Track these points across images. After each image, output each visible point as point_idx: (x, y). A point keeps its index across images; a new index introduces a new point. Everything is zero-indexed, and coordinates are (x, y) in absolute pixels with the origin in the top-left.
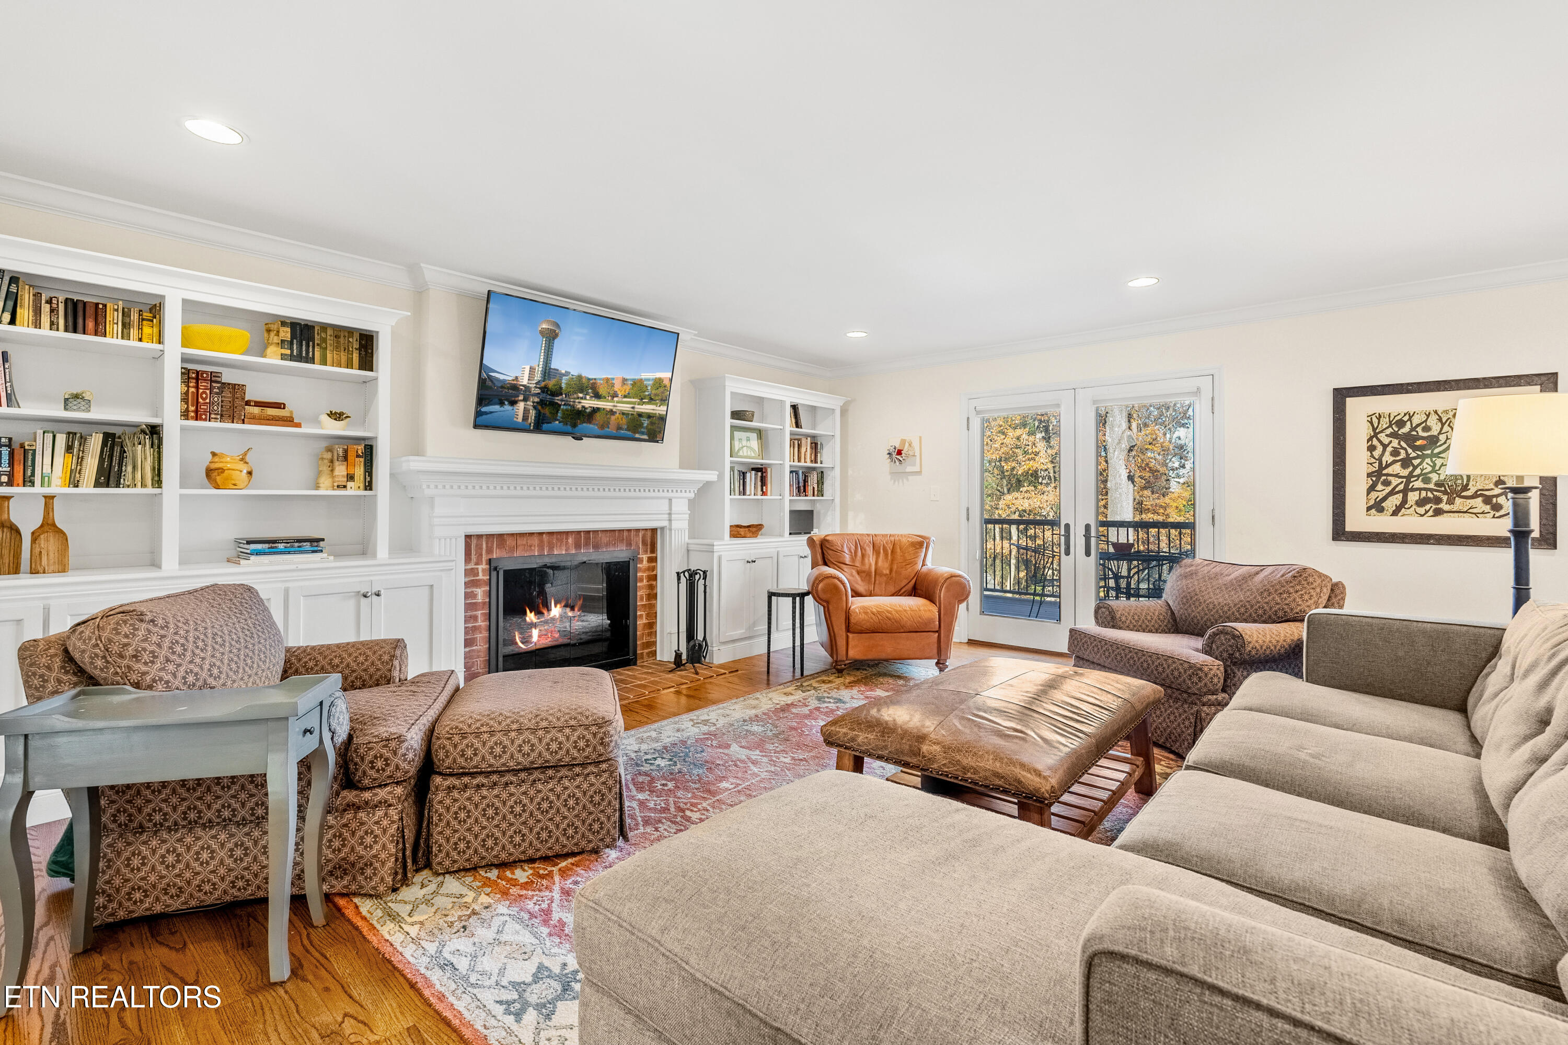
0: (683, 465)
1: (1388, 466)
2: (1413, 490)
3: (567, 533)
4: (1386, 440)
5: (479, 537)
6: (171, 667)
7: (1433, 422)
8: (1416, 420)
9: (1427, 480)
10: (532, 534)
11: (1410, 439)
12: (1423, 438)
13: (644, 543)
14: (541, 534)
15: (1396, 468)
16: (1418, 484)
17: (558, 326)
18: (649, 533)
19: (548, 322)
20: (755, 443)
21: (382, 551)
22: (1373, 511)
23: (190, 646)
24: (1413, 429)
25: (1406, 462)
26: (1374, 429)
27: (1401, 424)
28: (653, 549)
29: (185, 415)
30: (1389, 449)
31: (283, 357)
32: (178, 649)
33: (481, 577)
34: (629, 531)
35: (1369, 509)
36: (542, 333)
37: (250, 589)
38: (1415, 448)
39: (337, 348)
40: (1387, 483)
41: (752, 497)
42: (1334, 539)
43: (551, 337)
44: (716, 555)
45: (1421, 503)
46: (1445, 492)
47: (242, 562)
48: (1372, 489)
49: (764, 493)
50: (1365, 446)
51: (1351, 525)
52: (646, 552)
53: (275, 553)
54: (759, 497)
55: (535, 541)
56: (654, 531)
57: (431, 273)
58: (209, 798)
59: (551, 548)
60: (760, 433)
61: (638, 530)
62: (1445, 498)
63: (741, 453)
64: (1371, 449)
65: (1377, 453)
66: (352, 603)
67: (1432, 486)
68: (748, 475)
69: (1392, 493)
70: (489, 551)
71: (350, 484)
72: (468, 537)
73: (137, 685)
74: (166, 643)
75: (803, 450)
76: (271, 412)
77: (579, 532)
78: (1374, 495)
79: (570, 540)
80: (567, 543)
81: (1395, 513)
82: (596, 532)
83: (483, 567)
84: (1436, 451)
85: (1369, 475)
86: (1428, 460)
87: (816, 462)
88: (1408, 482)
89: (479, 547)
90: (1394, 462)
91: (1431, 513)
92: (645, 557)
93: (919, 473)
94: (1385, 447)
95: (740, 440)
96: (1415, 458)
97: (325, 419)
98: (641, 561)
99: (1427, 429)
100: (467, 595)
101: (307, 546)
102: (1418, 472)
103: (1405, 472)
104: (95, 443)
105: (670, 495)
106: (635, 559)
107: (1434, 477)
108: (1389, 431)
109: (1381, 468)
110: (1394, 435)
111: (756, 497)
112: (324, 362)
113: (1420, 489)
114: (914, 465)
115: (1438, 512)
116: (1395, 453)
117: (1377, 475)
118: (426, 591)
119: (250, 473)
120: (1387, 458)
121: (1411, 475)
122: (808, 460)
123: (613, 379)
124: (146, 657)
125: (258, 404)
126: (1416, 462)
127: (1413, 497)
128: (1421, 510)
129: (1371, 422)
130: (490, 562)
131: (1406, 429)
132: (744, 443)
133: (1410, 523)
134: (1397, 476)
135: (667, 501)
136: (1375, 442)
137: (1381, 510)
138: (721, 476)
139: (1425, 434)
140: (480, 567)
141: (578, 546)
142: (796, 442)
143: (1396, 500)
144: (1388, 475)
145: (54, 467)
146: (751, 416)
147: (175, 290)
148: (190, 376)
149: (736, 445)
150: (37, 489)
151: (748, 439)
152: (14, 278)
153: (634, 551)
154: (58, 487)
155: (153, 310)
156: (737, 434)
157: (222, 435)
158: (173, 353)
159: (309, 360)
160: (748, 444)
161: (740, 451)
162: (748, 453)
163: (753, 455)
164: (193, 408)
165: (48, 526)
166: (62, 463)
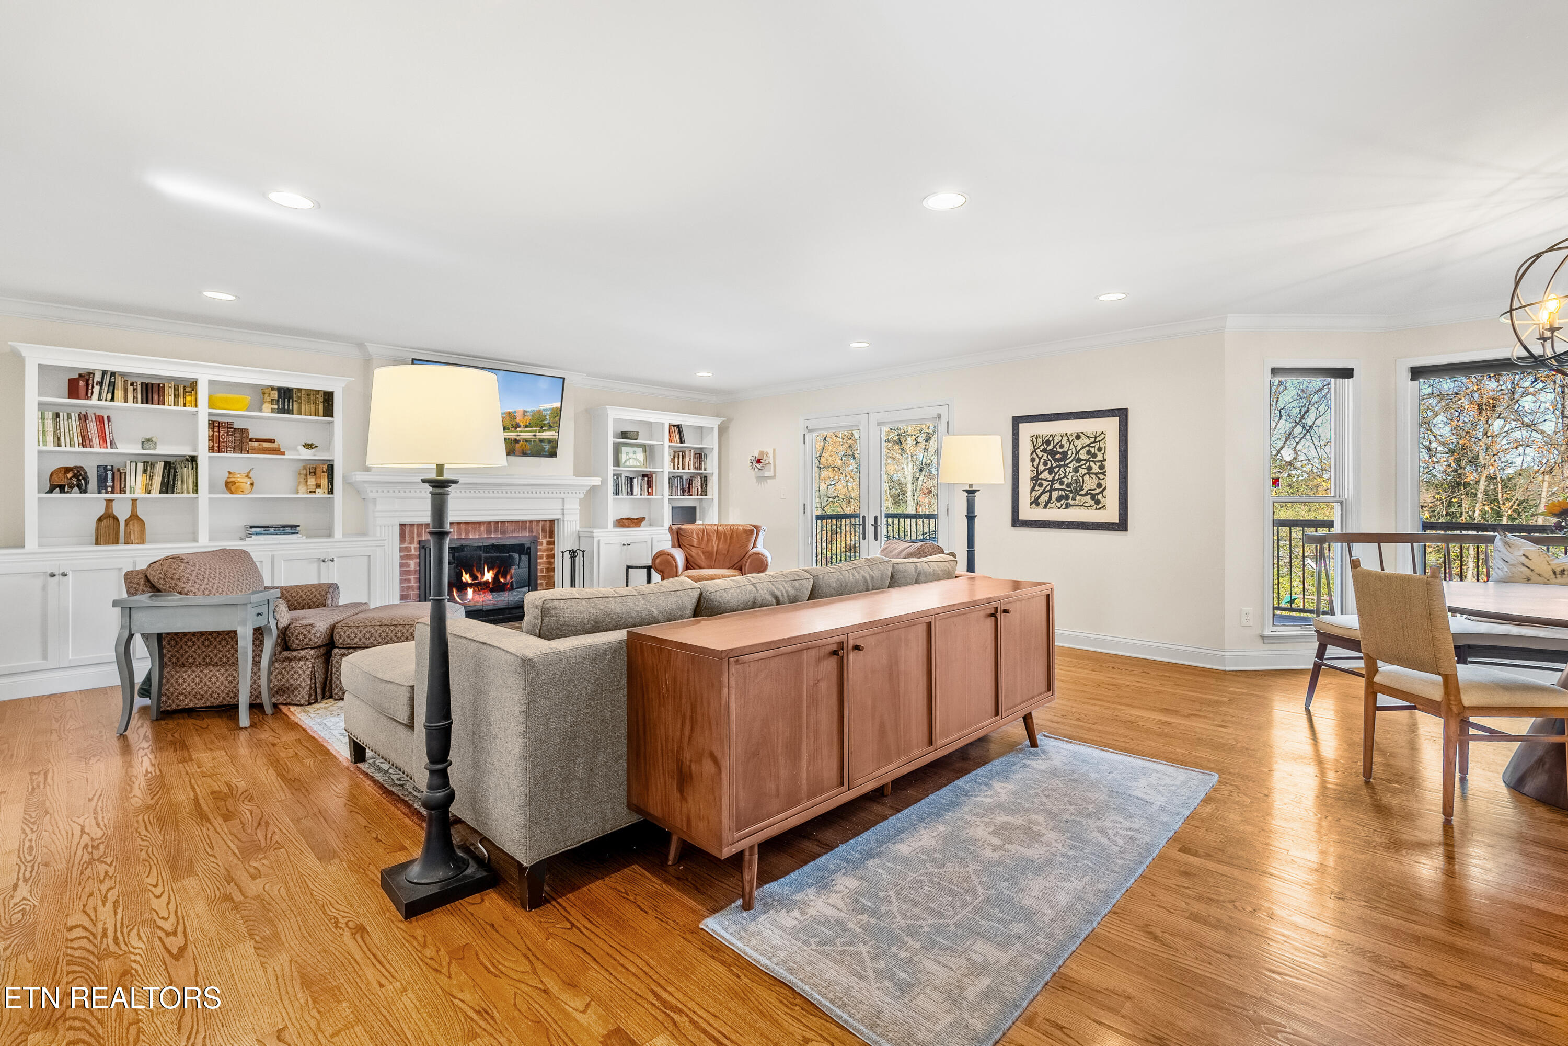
0: (577, 474)
1: (1042, 472)
2: (1055, 490)
3: (480, 523)
4: (1040, 454)
5: (412, 525)
6: (197, 586)
7: (1065, 442)
8: (1056, 441)
9: (1062, 483)
11: (1052, 453)
12: (1060, 453)
13: (544, 530)
14: (459, 524)
15: (1045, 475)
16: (1057, 486)
18: (548, 524)
20: (640, 455)
21: (338, 533)
22: (1034, 505)
23: (207, 576)
24: (1054, 447)
25: (1051, 471)
26: (1034, 446)
27: (1048, 443)
28: (551, 535)
29: (211, 449)
30: (1042, 461)
31: (273, 411)
32: (200, 577)
33: (413, 552)
34: (531, 522)
35: (1031, 504)
37: (245, 552)
38: (1056, 460)
39: (308, 402)
40: (1041, 485)
41: (639, 496)
42: (1013, 525)
44: (595, 540)
45: (1059, 499)
46: (1071, 492)
47: (247, 539)
48: (1033, 489)
49: (649, 494)
50: (1029, 458)
51: (1022, 517)
52: (545, 537)
53: (267, 534)
54: (646, 497)
56: (552, 522)
57: (372, 348)
58: (216, 651)
59: (467, 533)
60: (644, 447)
61: (538, 522)
62: (1071, 495)
63: (628, 463)
64: (1033, 460)
65: (1036, 464)
66: (315, 565)
67: (1064, 487)
68: (635, 480)
69: (1043, 492)
70: (419, 535)
71: (318, 490)
72: (402, 526)
73: (180, 593)
74: (194, 574)
75: (687, 460)
76: (265, 445)
77: (489, 523)
78: (1034, 493)
79: (482, 528)
80: (480, 530)
81: (1045, 507)
82: (503, 522)
83: (414, 546)
84: (1067, 462)
85: (1032, 479)
86: (1062, 469)
87: (700, 469)
88: (1052, 484)
89: (412, 533)
90: (1045, 470)
91: (1064, 506)
92: (545, 541)
93: (773, 477)
94: (1040, 459)
95: (627, 453)
96: (1055, 467)
97: (301, 448)
98: (541, 544)
99: (1062, 446)
100: (401, 565)
101: (288, 530)
102: (1057, 477)
103: (1050, 478)
104: (160, 467)
105: (562, 495)
106: (535, 541)
107: (1065, 480)
108: (1042, 448)
109: (1038, 474)
110: (1044, 451)
111: (642, 497)
112: (300, 413)
113: (1058, 489)
114: (770, 471)
115: (1067, 506)
116: (1045, 464)
117: (1036, 479)
118: (366, 559)
119: (252, 484)
120: (1041, 467)
121: (1053, 480)
122: (692, 467)
123: (515, 412)
124: (184, 580)
125: (258, 440)
126: (1056, 470)
127: (1055, 495)
128: (1059, 505)
129: (1032, 441)
130: (420, 542)
131: (1051, 447)
132: (631, 455)
133: (1054, 513)
134: (1046, 480)
135: (561, 501)
136: (1035, 456)
137: (1038, 504)
138: (604, 482)
139: (1060, 450)
140: (413, 546)
141: (488, 532)
142: (681, 454)
143: (1045, 497)
144: (1041, 479)
145: (136, 482)
146: (635, 436)
147: (204, 375)
148: (214, 425)
149: (623, 457)
150: (128, 495)
151: (634, 453)
152: (113, 374)
153: (535, 536)
154: (139, 494)
155: (192, 386)
156: (624, 449)
157: (235, 462)
158: (203, 412)
159: (289, 412)
160: (635, 456)
161: (625, 462)
162: (635, 464)
163: (638, 464)
164: (216, 445)
165: (134, 516)
166: (141, 479)
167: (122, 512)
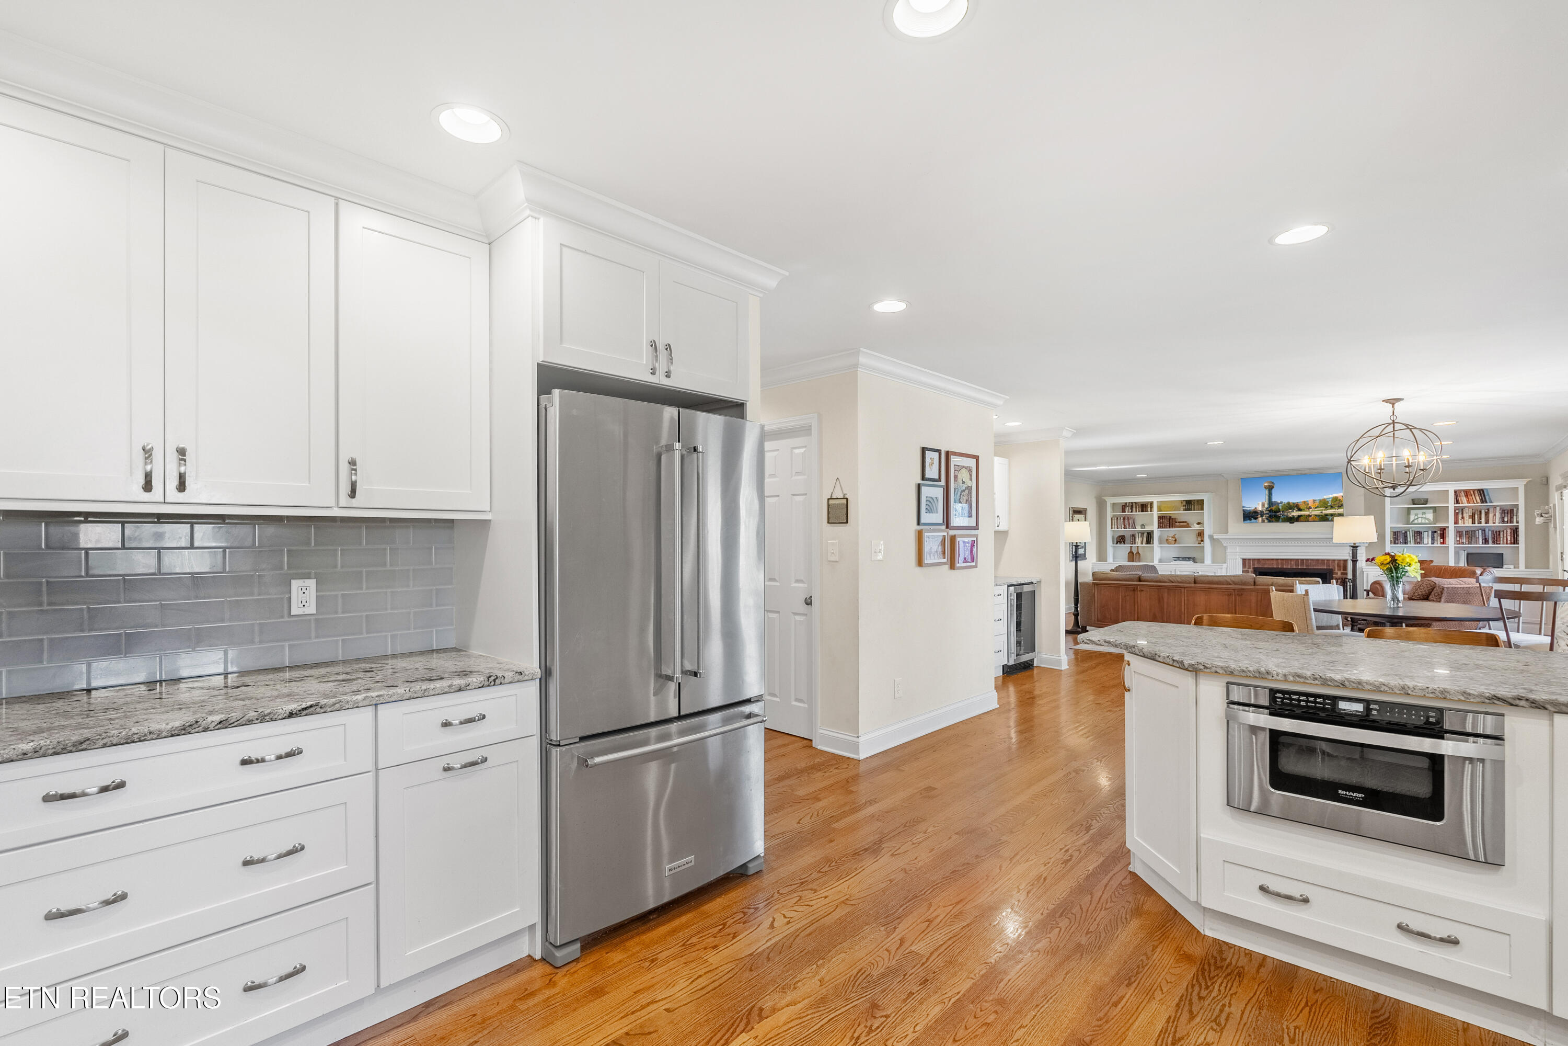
5: (1249, 559)
10: (1273, 559)
13: (1339, 566)
14: (1277, 560)
17: (1273, 483)
18: (1342, 562)
19: (1267, 482)
20: (1430, 515)
21: (1208, 562)
28: (1346, 569)
29: (1160, 527)
31: (1184, 510)
34: (1328, 560)
36: (1265, 487)
39: (1194, 505)
43: (1270, 488)
49: (1441, 543)
52: (1341, 570)
54: (1439, 545)
55: (1275, 562)
56: (1347, 561)
60: (1435, 509)
61: (1335, 561)
63: (1416, 522)
70: (1254, 564)
72: (1244, 560)
75: (1492, 516)
76: (1182, 524)
79: (1292, 563)
87: (1509, 523)
89: (1250, 563)
92: (1339, 573)
97: (1195, 525)
98: (1337, 574)
101: (1187, 559)
104: (1145, 535)
106: (1331, 573)
111: (1433, 545)
112: (1194, 510)
119: (1176, 540)
122: (1498, 521)
123: (1309, 503)
125: (1179, 522)
130: (1254, 569)
132: (1420, 516)
140: (1251, 570)
141: (1298, 565)
142: (1483, 511)
145: (1138, 540)
146: (1426, 502)
147: (1155, 499)
148: (1161, 518)
149: (1412, 518)
150: (1136, 545)
151: (1424, 513)
152: (1132, 503)
153: (1332, 569)
154: (1139, 545)
155: (1152, 503)
156: (1413, 512)
157: (1171, 532)
158: (1155, 513)
159: (1190, 510)
160: (1424, 516)
161: (1413, 521)
162: (1423, 521)
163: (1427, 522)
164: (1161, 525)
165: (1138, 553)
166: (1140, 539)
167: (1135, 551)
